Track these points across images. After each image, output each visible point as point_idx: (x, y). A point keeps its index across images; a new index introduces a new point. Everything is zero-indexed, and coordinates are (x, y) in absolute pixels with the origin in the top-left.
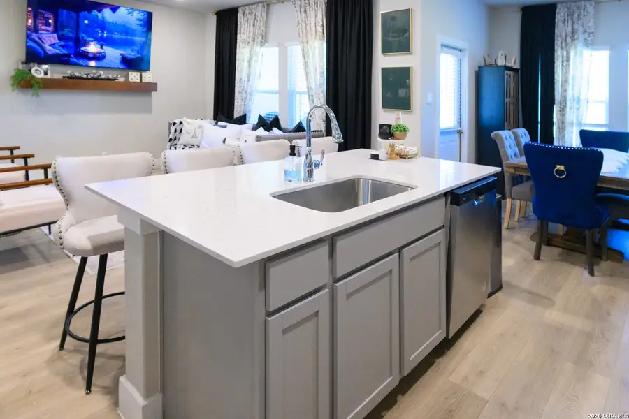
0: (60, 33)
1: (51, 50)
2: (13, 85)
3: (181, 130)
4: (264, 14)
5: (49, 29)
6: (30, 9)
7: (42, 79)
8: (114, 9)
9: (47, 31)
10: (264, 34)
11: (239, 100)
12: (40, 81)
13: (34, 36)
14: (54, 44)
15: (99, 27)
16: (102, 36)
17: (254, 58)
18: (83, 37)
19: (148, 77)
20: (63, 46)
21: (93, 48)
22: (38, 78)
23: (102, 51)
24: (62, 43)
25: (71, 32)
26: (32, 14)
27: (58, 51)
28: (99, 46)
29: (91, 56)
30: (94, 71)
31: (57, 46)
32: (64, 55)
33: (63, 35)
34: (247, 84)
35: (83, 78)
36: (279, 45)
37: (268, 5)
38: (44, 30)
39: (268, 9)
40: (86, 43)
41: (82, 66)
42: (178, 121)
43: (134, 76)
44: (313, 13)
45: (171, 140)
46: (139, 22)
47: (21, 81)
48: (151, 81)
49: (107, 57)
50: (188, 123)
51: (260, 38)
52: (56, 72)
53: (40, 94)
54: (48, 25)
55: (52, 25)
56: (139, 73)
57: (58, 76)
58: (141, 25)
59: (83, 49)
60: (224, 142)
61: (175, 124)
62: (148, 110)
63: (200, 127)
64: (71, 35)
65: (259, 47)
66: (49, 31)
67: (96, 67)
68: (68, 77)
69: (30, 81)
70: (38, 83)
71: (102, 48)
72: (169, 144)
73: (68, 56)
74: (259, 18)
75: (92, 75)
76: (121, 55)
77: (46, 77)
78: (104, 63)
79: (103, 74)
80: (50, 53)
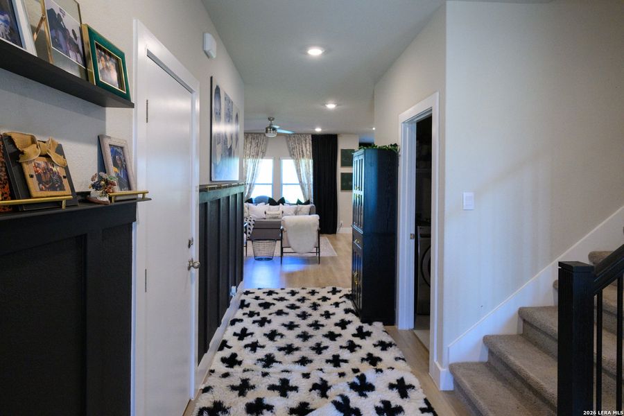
10: (264, 152)
44: (304, 145)
51: (261, 154)
60: (265, 213)
65: (260, 159)
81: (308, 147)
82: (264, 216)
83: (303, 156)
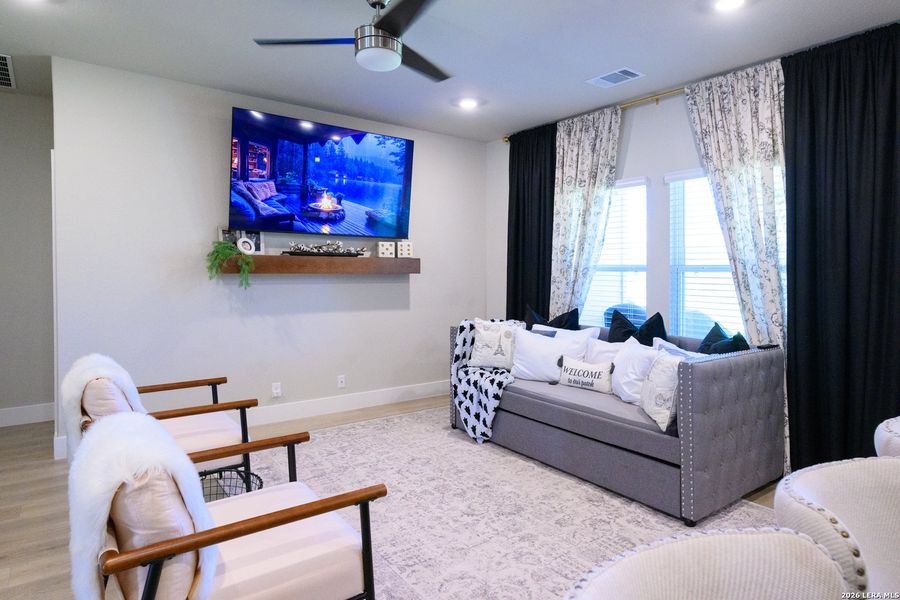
0: (279, 179)
1: (266, 209)
2: (210, 268)
3: (473, 340)
4: (615, 128)
5: (265, 173)
6: (234, 141)
7: (253, 256)
8: (358, 137)
9: (261, 177)
10: (614, 164)
11: (563, 286)
12: (251, 260)
13: (242, 185)
14: (270, 198)
15: (335, 168)
16: (340, 182)
17: (593, 210)
18: (312, 186)
19: (407, 248)
20: (282, 202)
21: (326, 203)
22: (247, 256)
23: (340, 207)
24: (283, 196)
25: (295, 178)
26: (238, 149)
27: (276, 210)
28: (335, 199)
29: (323, 216)
30: (329, 242)
31: (274, 201)
32: (285, 217)
33: (284, 183)
34: (580, 255)
35: (313, 254)
36: (649, 182)
37: (623, 110)
38: (256, 175)
39: (623, 118)
40: (317, 196)
41: (311, 233)
42: (466, 325)
43: (386, 249)
45: (457, 358)
46: (393, 158)
47: (223, 261)
48: (411, 256)
49: (347, 218)
50: (486, 329)
51: (607, 171)
52: (273, 245)
53: (250, 282)
54: (262, 166)
55: (268, 166)
56: (393, 243)
57: (275, 252)
58: (396, 163)
59: (312, 205)
60: (560, 363)
61: (462, 329)
62: (404, 304)
63: (508, 335)
64: (295, 182)
65: (603, 188)
66: (263, 177)
67: (331, 235)
68: (291, 253)
69: (237, 261)
70: (247, 264)
71: (339, 203)
72: (454, 366)
73: (290, 217)
74: (605, 135)
75: (325, 248)
76: (367, 213)
77: (258, 253)
78: (341, 228)
79: (342, 245)
80: (264, 213)
81: (765, 112)
82: (555, 373)
83: (742, 154)
